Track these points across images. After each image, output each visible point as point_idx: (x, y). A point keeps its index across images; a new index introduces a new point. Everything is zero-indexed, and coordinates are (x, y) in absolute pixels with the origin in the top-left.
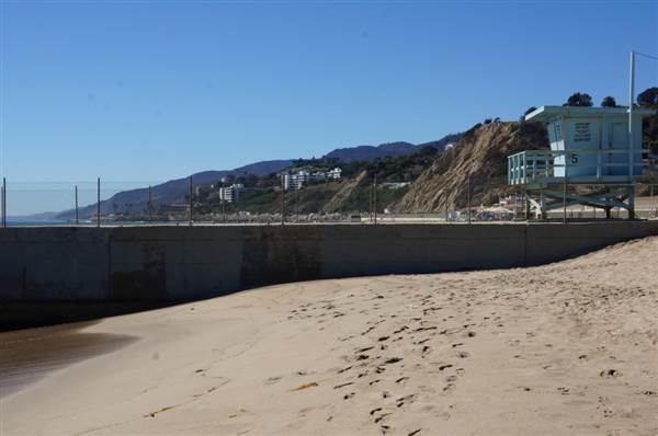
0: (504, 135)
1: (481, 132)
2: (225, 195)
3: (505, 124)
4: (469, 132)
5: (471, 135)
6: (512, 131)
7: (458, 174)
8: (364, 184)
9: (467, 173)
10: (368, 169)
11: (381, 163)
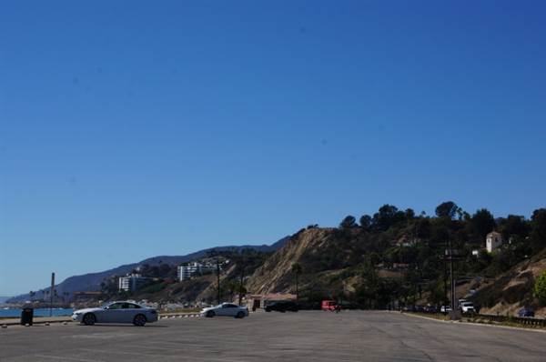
0: (318, 239)
1: (304, 235)
2: (123, 284)
3: (321, 230)
4: (295, 235)
5: (295, 238)
6: (325, 236)
7: (279, 273)
8: (231, 277)
9: (284, 271)
10: (237, 263)
11: (250, 258)
